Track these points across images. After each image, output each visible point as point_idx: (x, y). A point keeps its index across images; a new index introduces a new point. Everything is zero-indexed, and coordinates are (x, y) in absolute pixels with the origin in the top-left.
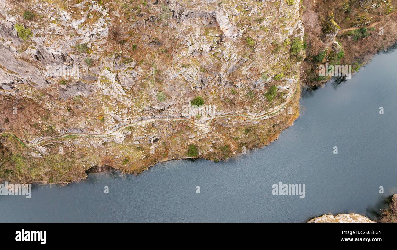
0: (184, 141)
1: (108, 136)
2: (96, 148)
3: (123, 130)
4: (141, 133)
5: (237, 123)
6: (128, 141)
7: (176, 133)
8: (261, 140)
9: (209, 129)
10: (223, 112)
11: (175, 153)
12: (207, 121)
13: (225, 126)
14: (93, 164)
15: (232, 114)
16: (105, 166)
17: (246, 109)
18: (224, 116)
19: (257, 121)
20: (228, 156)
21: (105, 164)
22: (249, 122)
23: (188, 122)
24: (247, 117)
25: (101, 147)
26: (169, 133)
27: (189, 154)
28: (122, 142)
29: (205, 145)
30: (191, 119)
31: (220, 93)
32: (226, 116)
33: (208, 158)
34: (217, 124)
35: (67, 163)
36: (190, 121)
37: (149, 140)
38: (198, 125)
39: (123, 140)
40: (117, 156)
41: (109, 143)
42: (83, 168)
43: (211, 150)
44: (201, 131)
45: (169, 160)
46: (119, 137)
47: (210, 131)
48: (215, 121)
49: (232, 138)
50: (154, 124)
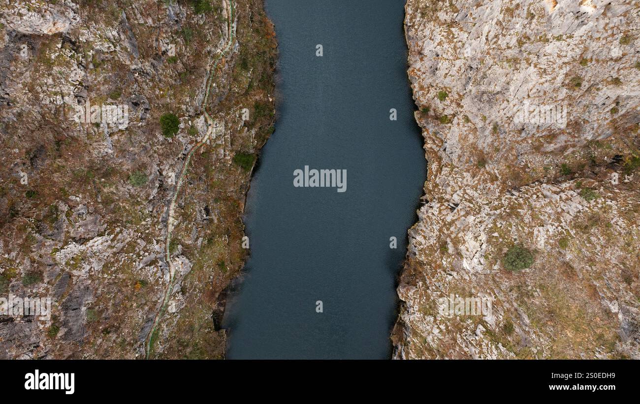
0: (224, 168)
1: (173, 282)
2: (186, 306)
3: (172, 256)
4: (186, 230)
5: (226, 75)
6: (193, 254)
7: (207, 176)
8: (267, 50)
9: (219, 124)
10: (200, 90)
12: (206, 121)
13: (224, 97)
14: (209, 316)
15: (210, 77)
16: (218, 298)
17: (209, 52)
18: (207, 92)
19: (234, 43)
20: (271, 111)
21: (214, 299)
22: (232, 57)
23: (196, 152)
24: (223, 56)
25: (187, 297)
26: (202, 186)
27: (247, 167)
28: (190, 264)
29: (243, 138)
30: (193, 145)
31: (167, 83)
32: (208, 89)
33: (263, 141)
34: (216, 108)
35: (194, 355)
36: (196, 147)
37: (203, 221)
38: (207, 137)
39: (187, 261)
40: (210, 277)
41: (185, 283)
42: (209, 332)
43: (253, 132)
44: (218, 137)
45: (244, 201)
46: (180, 266)
47: (223, 123)
48: (210, 108)
49: (246, 94)
50: (180, 206)
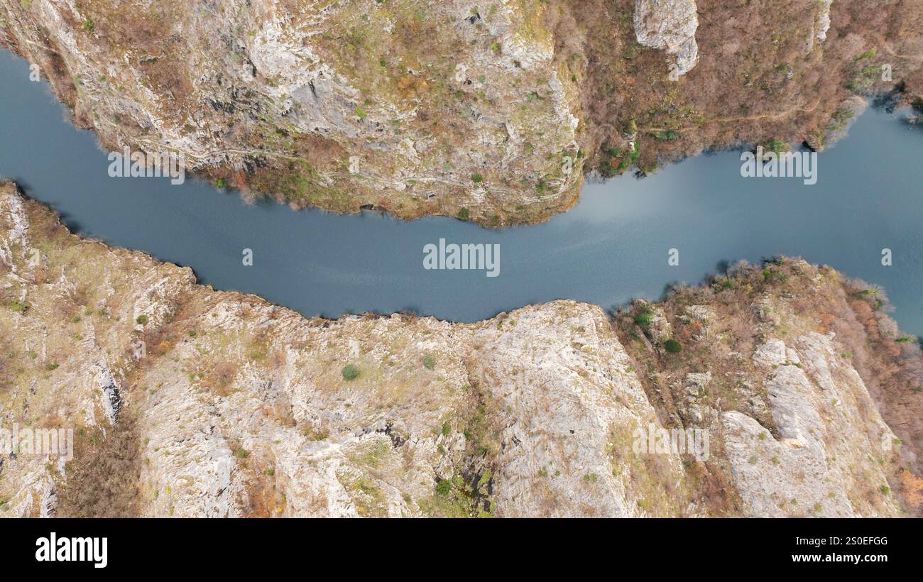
0: (458, 203)
1: (392, 184)
3: (406, 182)
4: (421, 187)
6: (407, 191)
8: (531, 219)
10: (499, 188)
11: (448, 211)
12: (482, 193)
13: (498, 200)
14: (370, 202)
15: (507, 191)
16: (380, 207)
17: (520, 192)
18: (499, 191)
19: (529, 202)
21: (380, 205)
22: (521, 202)
24: (520, 198)
26: (446, 193)
27: (460, 215)
29: (476, 212)
30: (469, 187)
31: (498, 174)
33: (477, 223)
34: (491, 197)
37: (426, 194)
38: (474, 194)
39: (403, 189)
42: (360, 203)
43: (481, 217)
44: (475, 200)
45: (440, 215)
46: (401, 187)
47: (483, 201)
48: (491, 193)
49: (503, 210)
50: (434, 183)
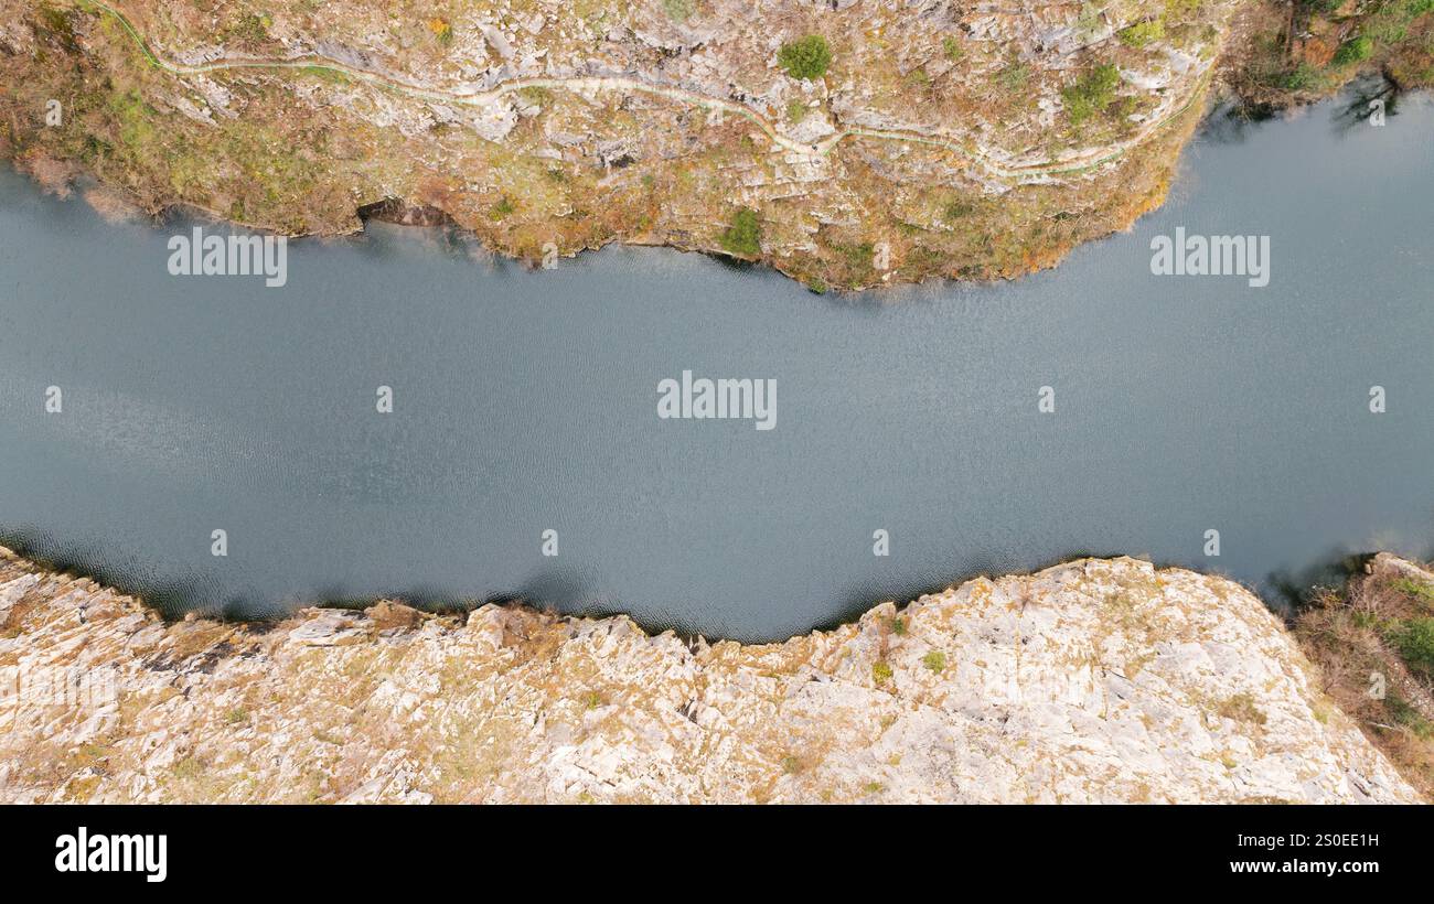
0: (721, 190)
1: (456, 104)
2: (405, 138)
3: (513, 94)
4: (575, 121)
5: (930, 173)
6: (522, 141)
7: (699, 154)
8: (997, 258)
9: (820, 168)
10: (892, 118)
11: (681, 223)
12: (823, 138)
13: (881, 173)
14: (388, 191)
15: (922, 136)
16: (430, 207)
17: (978, 129)
18: (888, 135)
19: (1004, 183)
20: (862, 281)
21: (428, 199)
22: (972, 181)
23: (751, 123)
24: (973, 160)
25: (425, 139)
26: (677, 147)
27: (729, 241)
28: (501, 136)
29: (793, 225)
30: (766, 115)
31: (899, 42)
32: (897, 136)
33: (791, 271)
34: (855, 158)
35: (299, 167)
36: (761, 123)
37: (598, 155)
38: (787, 143)
39: (506, 130)
40: (475, 183)
41: (457, 130)
42: (353, 196)
43: (810, 247)
44: (791, 169)
45: (653, 242)
46: (493, 116)
47: (822, 177)
48: (853, 143)
49: (894, 222)
50: (626, 101)
